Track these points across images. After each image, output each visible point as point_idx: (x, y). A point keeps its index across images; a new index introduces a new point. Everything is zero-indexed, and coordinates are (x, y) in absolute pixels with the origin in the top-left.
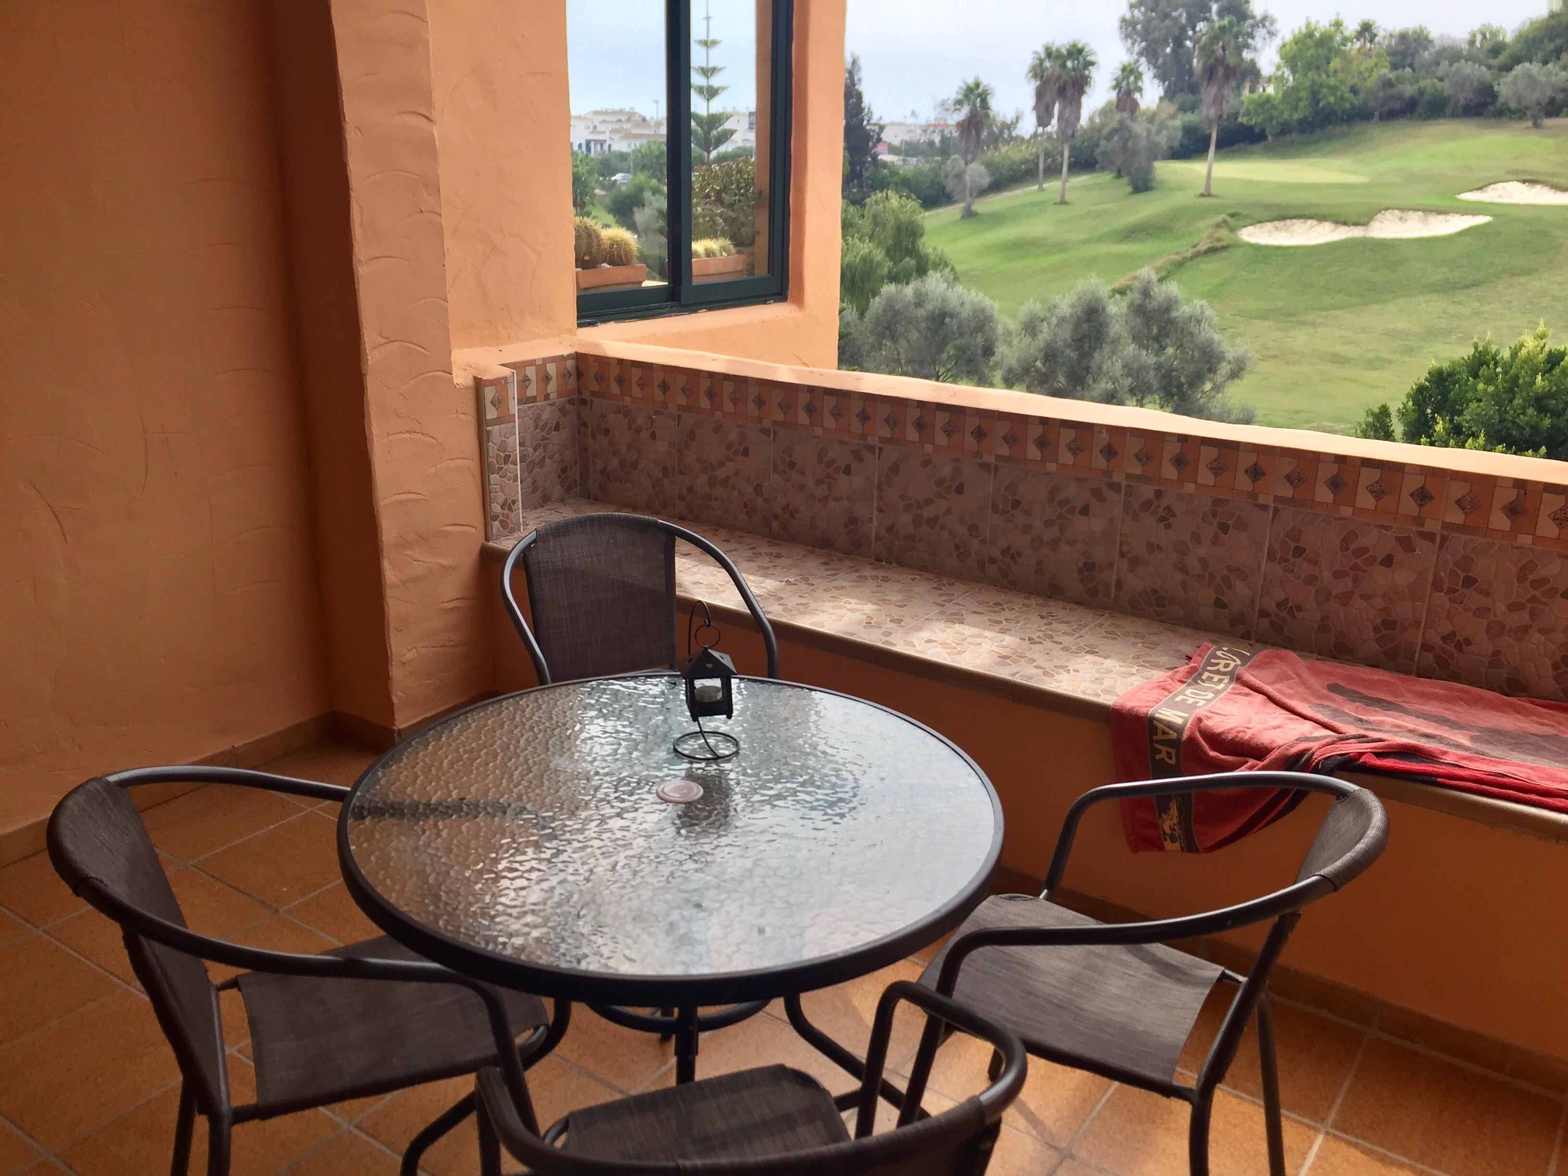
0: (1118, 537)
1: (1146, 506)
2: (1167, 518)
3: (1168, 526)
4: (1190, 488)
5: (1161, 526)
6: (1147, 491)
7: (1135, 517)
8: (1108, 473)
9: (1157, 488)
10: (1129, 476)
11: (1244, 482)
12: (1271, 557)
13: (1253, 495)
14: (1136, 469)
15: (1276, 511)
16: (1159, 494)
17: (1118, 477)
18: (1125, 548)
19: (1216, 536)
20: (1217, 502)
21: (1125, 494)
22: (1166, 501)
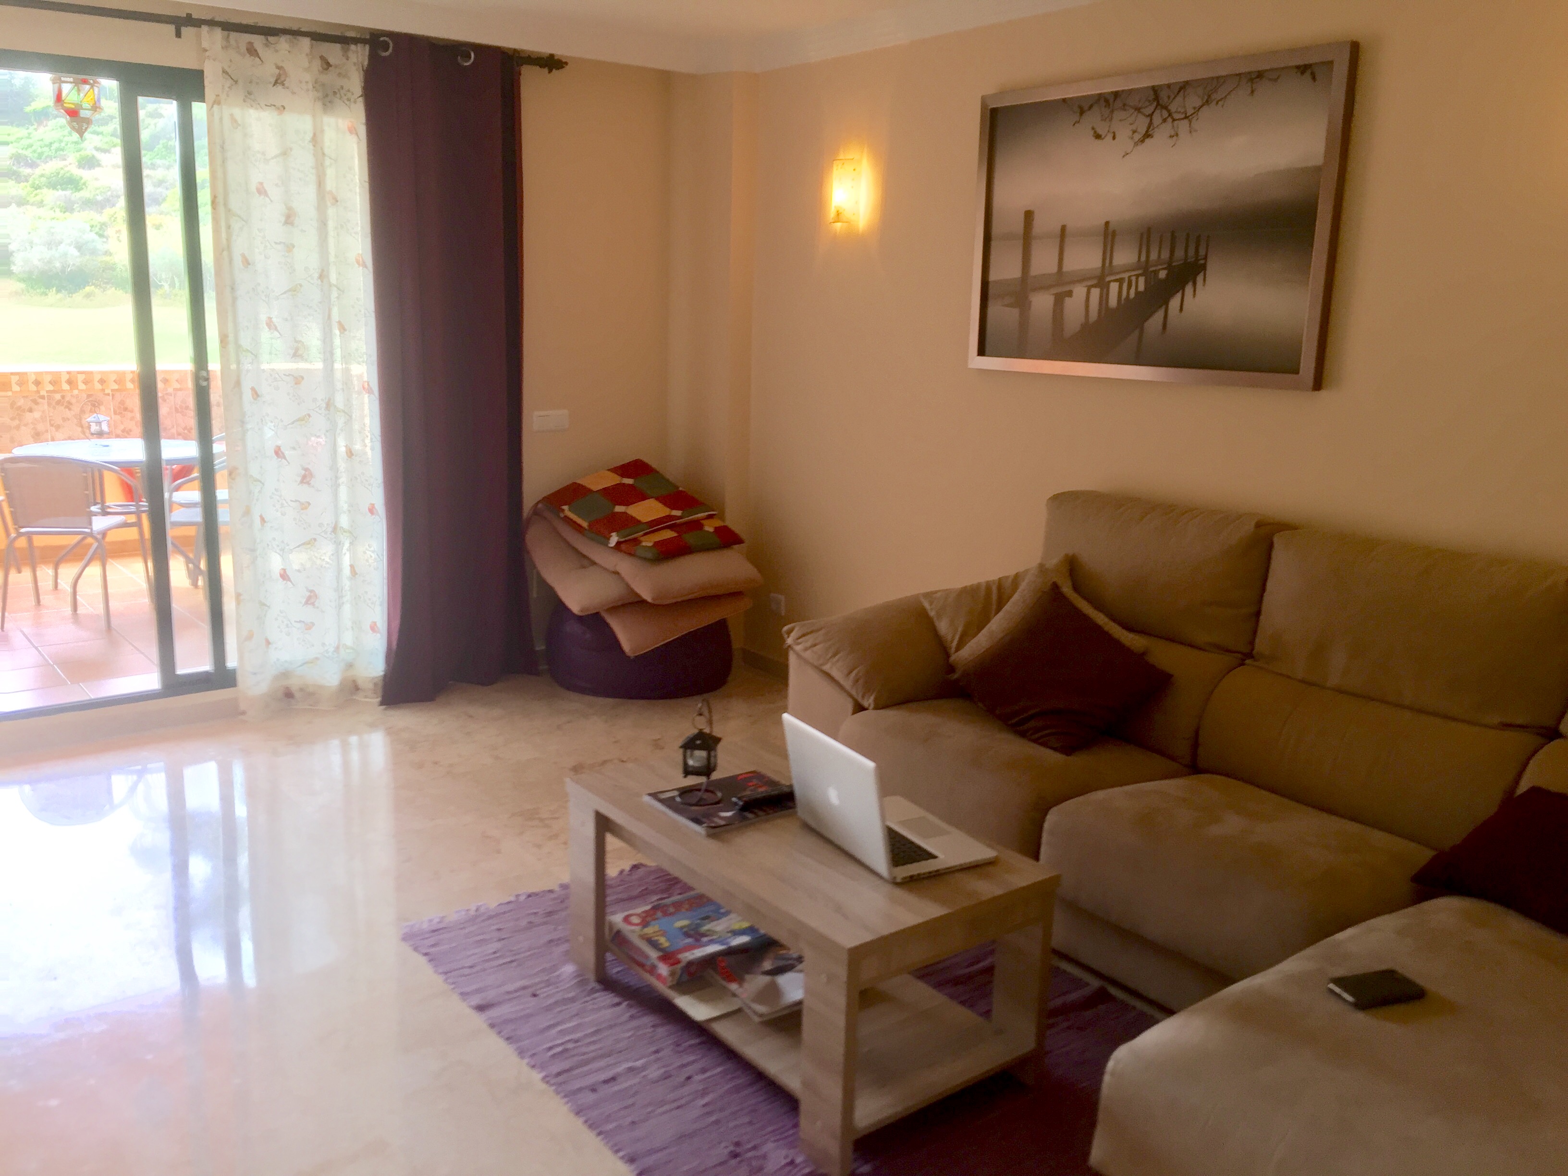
0: (48, 418)
1: (58, 403)
2: (69, 406)
3: (70, 409)
4: (76, 392)
5: (67, 410)
6: (58, 397)
7: (54, 408)
8: (38, 392)
9: (61, 394)
10: (47, 392)
11: (98, 386)
12: (115, 413)
13: (103, 390)
14: (51, 388)
15: (113, 395)
16: (63, 397)
17: (43, 393)
18: (52, 422)
19: (91, 409)
20: (89, 396)
21: (48, 399)
22: (67, 399)
